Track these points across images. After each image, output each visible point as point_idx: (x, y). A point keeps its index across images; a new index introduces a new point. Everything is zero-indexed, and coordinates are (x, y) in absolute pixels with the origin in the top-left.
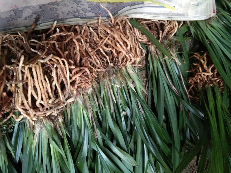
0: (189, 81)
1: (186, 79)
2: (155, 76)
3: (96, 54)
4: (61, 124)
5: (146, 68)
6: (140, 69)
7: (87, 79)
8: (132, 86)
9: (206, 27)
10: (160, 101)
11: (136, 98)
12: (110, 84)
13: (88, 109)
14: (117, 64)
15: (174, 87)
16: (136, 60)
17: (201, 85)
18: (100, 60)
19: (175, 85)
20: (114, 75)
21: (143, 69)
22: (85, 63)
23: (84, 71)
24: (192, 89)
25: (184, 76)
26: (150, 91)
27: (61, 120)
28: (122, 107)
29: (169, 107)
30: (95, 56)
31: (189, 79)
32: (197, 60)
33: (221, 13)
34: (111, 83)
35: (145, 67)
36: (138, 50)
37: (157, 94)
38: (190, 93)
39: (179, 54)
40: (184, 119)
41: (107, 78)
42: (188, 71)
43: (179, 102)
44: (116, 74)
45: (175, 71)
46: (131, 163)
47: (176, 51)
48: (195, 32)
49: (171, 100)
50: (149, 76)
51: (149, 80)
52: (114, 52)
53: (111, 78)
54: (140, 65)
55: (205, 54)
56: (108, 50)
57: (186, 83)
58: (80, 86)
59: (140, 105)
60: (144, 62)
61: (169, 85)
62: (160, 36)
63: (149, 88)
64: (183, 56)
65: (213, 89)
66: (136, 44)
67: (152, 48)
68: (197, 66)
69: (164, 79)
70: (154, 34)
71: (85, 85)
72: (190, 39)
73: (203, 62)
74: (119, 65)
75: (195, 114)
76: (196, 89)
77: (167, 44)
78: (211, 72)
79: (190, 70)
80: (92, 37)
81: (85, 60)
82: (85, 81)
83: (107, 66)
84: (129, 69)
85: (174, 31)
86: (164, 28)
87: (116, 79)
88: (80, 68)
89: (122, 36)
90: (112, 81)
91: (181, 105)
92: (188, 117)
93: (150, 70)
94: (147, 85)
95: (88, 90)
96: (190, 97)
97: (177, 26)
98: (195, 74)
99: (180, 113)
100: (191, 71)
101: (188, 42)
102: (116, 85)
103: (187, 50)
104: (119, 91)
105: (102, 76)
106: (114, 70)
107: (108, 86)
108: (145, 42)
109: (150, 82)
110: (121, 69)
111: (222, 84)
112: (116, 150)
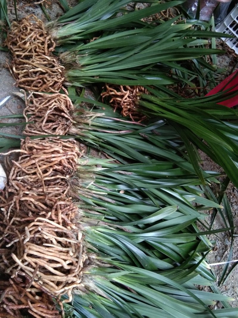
0: (124, 116)
1: (121, 116)
2: (102, 142)
3: (47, 187)
4: (98, 258)
5: (90, 147)
6: (87, 153)
7: (68, 207)
8: (99, 169)
9: (82, 72)
10: (129, 151)
11: (113, 172)
12: (86, 190)
13: (98, 224)
14: (70, 170)
15: (122, 132)
16: (76, 151)
17: (133, 107)
18: (56, 186)
19: (121, 129)
20: (80, 180)
21: (88, 150)
22: (51, 202)
23: (59, 207)
24: (134, 117)
25: (117, 116)
26: (114, 156)
27: (94, 256)
28: (115, 191)
29: (139, 147)
30: (49, 189)
31: (122, 114)
32: (108, 96)
33: (76, 51)
34: (85, 188)
35: (87, 147)
36: (67, 144)
37: (120, 150)
38: (136, 120)
39: (93, 109)
40: (157, 139)
41: (78, 189)
42: (114, 111)
43: (139, 135)
44: (80, 178)
45: (108, 122)
46: (173, 211)
47: (90, 110)
48: (81, 83)
49: (133, 141)
50: (99, 148)
51: (102, 151)
52: (56, 167)
53: (81, 185)
54: (83, 151)
55: (108, 87)
56: (52, 172)
57: (125, 119)
58: (72, 219)
59: (122, 172)
60: (82, 145)
61: (118, 135)
62: (66, 116)
63: (111, 155)
64: (97, 107)
65: (142, 99)
66: (61, 143)
67: (73, 130)
68: (114, 100)
69: (110, 136)
70: (60, 121)
71: (73, 214)
72: (84, 91)
73: (113, 93)
74: (73, 170)
75: (158, 127)
76: (135, 113)
77: (78, 115)
78: (126, 92)
79: (114, 108)
80: (28, 182)
81: (48, 200)
82: (69, 211)
83: (66, 182)
84: (81, 163)
85: (69, 101)
86: (61, 109)
87: (84, 180)
88: (54, 209)
89: (46, 151)
90: (84, 186)
91: (143, 135)
92: (157, 135)
93: (94, 145)
94: (107, 156)
95: (80, 214)
96: (139, 123)
97: (66, 96)
98: (121, 106)
99: (150, 139)
100: (116, 108)
101: (86, 94)
102: (90, 185)
103: (94, 100)
104: (98, 185)
105: (73, 192)
106: (74, 177)
107: (87, 193)
108: (63, 133)
109: (105, 150)
110: (77, 170)
111: (143, 89)
112: (153, 219)
